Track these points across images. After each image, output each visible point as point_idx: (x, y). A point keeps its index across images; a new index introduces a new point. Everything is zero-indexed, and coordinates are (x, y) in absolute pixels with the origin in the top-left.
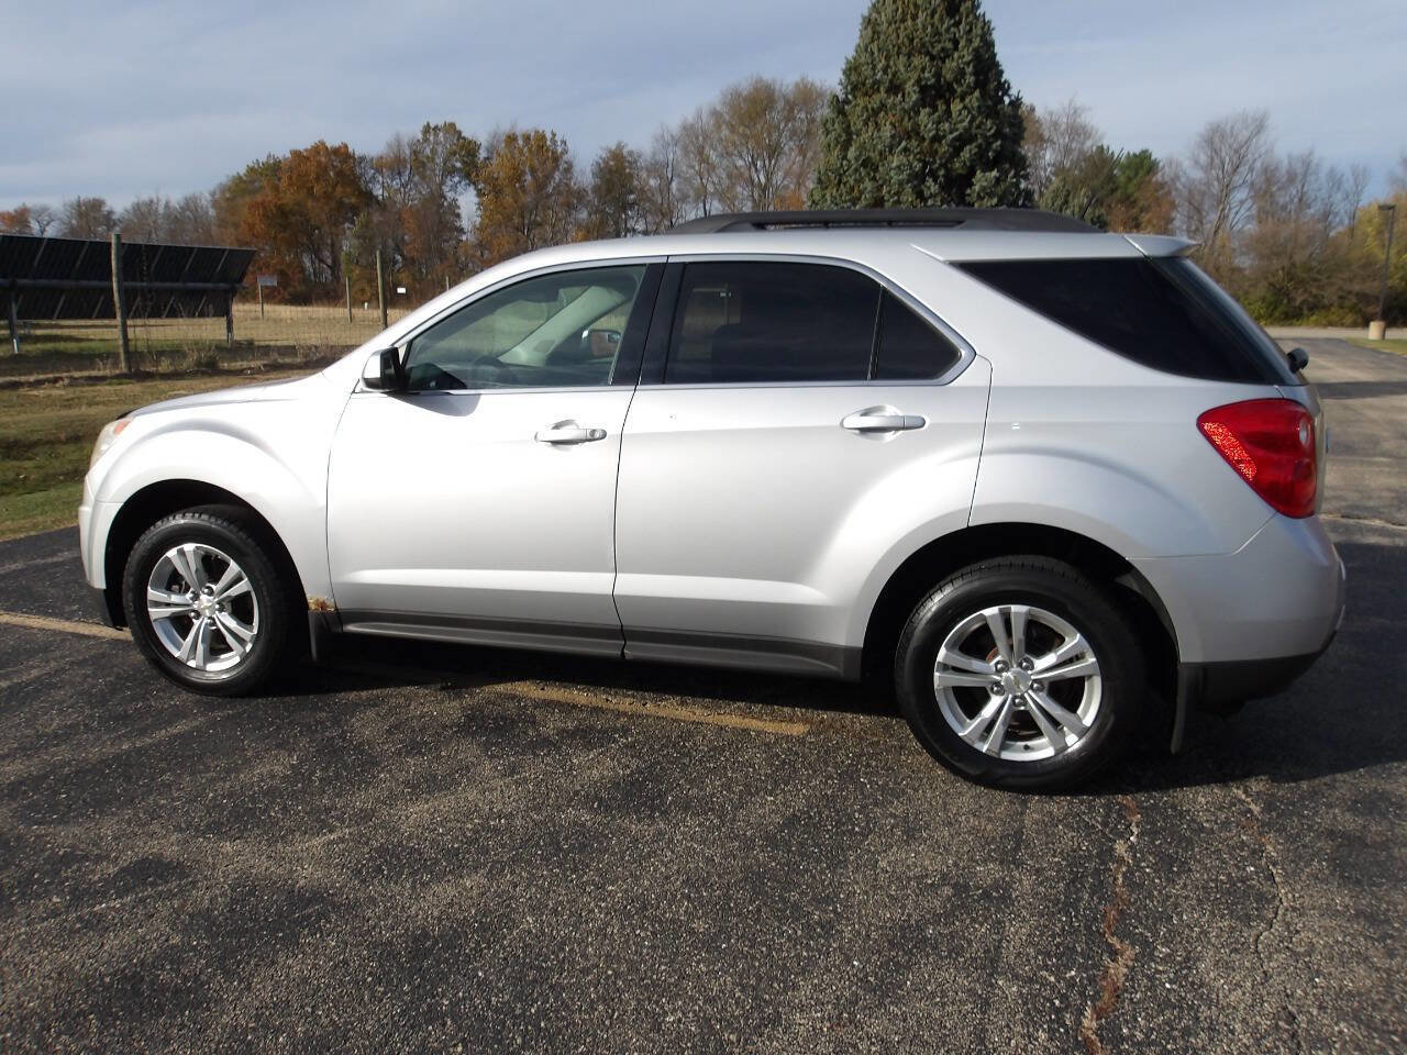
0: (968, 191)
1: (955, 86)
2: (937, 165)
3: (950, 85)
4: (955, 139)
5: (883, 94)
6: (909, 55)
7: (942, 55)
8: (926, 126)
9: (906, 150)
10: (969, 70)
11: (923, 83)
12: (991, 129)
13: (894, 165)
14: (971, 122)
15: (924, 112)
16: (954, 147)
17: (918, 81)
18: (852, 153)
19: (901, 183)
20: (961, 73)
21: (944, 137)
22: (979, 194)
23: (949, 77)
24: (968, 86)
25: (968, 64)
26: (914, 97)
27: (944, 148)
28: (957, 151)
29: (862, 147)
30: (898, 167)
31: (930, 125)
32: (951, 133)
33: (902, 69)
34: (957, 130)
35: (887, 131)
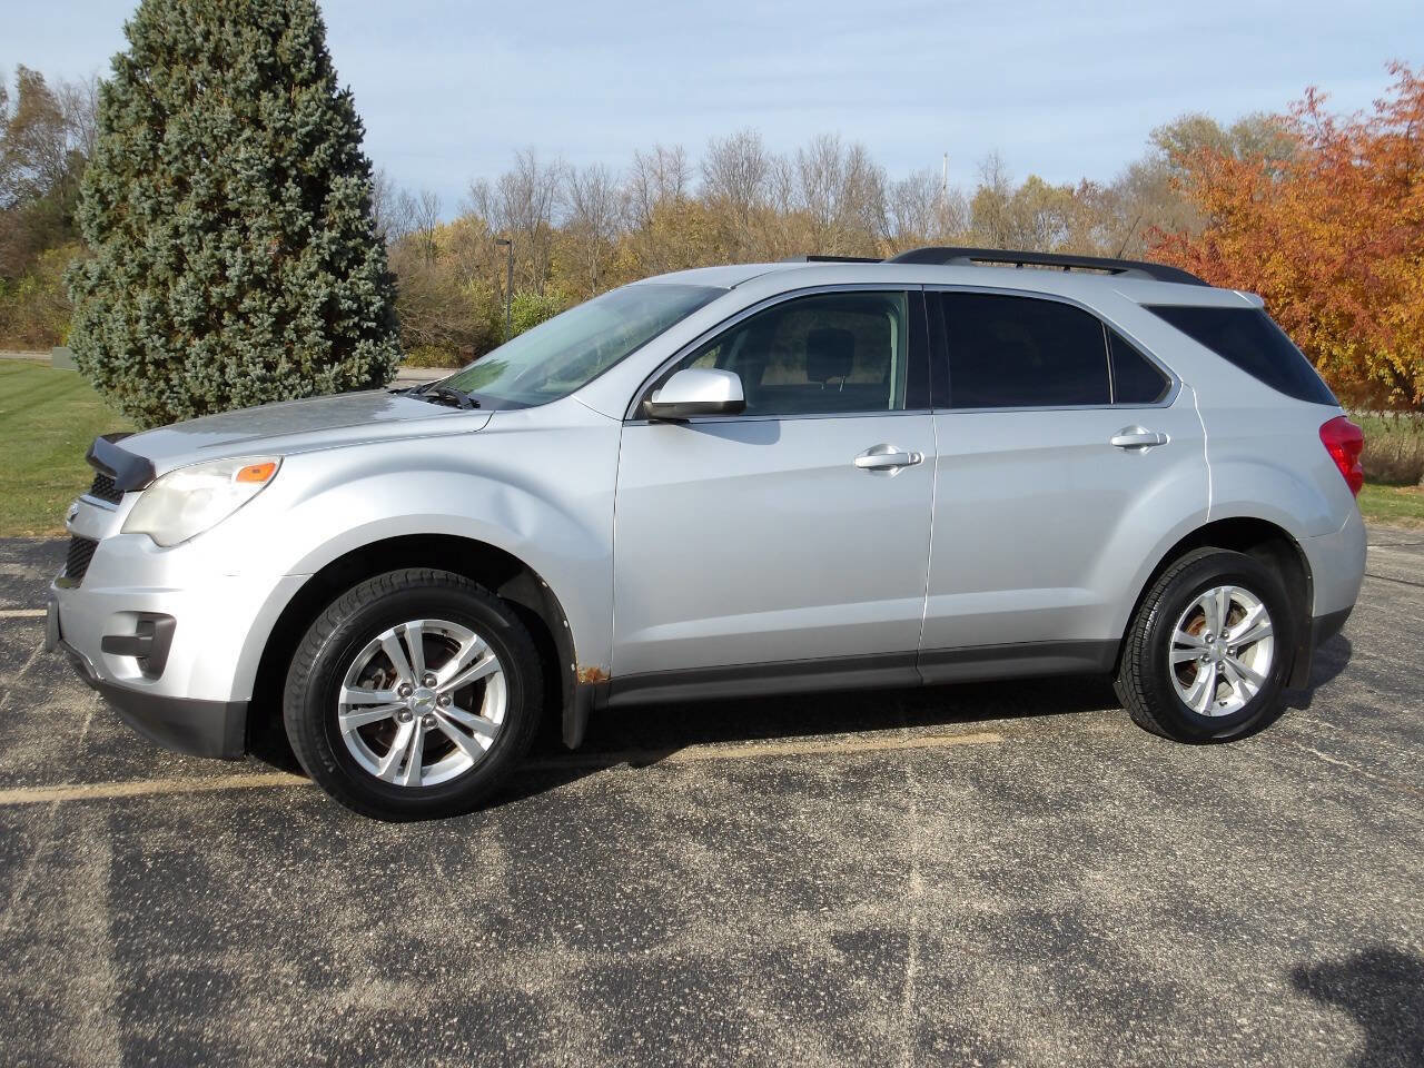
0: (327, 198)
1: (293, 70)
2: (288, 163)
3: (286, 67)
4: (308, 134)
5: (205, 66)
6: (235, 23)
7: (273, 30)
8: (270, 114)
9: (249, 140)
10: (309, 53)
11: (259, 60)
12: (343, 127)
13: (242, 156)
14: (321, 117)
15: (265, 96)
16: (304, 143)
17: (255, 57)
18: (172, 133)
19: (250, 181)
20: (299, 57)
21: (294, 130)
22: (340, 202)
23: (287, 57)
24: (310, 73)
25: (305, 46)
26: (254, 77)
27: (293, 144)
28: (308, 149)
29: (185, 127)
30: (247, 160)
31: (276, 113)
32: (301, 127)
33: (232, 40)
34: (308, 124)
35: (225, 113)
